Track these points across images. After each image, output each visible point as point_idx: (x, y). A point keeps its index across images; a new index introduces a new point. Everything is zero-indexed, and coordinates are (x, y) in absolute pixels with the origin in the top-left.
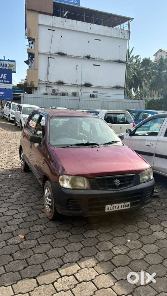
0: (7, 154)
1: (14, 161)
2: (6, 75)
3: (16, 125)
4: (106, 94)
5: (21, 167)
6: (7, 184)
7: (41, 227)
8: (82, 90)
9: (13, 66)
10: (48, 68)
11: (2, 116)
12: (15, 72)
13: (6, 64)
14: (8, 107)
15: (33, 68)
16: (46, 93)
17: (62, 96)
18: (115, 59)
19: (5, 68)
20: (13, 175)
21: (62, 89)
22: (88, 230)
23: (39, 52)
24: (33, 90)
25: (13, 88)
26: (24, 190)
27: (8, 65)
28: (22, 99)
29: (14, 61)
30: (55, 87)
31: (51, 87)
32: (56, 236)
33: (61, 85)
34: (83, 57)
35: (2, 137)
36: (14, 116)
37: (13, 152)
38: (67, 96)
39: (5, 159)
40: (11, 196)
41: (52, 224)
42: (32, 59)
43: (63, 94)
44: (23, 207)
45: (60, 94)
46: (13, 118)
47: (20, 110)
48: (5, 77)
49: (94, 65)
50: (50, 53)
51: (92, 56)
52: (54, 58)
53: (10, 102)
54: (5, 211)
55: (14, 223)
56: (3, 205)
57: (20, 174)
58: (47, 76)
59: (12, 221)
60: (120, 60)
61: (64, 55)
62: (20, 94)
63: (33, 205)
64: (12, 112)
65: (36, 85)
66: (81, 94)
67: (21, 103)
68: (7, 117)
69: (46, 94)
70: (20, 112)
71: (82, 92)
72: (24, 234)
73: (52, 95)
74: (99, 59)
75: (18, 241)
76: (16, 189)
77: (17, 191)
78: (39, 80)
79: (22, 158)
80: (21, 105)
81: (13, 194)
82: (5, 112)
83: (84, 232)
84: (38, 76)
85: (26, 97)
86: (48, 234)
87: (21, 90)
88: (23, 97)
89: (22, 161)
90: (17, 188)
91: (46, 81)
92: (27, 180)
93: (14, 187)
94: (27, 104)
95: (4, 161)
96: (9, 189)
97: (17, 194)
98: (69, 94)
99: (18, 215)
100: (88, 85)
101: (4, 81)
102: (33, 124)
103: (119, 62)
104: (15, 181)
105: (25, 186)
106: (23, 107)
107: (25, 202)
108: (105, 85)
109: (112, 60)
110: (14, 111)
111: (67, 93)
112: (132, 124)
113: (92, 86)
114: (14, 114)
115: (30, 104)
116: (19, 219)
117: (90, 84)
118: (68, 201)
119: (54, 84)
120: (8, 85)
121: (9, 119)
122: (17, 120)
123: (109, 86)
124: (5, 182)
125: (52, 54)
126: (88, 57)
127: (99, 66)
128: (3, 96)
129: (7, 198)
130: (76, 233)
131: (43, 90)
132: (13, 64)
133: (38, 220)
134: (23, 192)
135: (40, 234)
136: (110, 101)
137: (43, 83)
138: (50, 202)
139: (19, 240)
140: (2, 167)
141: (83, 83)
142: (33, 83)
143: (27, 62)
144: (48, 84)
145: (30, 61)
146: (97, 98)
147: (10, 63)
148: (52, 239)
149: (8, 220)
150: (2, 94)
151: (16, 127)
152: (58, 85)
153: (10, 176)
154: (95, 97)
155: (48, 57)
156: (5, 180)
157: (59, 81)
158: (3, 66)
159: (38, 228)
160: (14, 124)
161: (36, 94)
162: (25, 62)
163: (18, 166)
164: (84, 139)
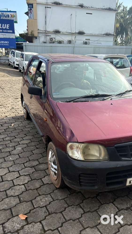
0: (11, 100)
1: (17, 108)
2: (9, 25)
3: (20, 71)
4: (97, 41)
5: (23, 114)
6: (9, 135)
7: (46, 198)
8: (76, 37)
9: (15, 16)
10: (46, 17)
11: (9, 64)
12: (16, 22)
13: (8, 15)
14: (12, 55)
15: (32, 18)
16: (45, 41)
17: (59, 43)
18: (105, 7)
19: (7, 18)
20: (15, 123)
21: (58, 38)
22: (102, 205)
23: (37, 2)
24: (33, 39)
25: (16, 38)
26: (27, 143)
27: (10, 16)
28: (24, 47)
29: (15, 12)
30: (53, 36)
31: (49, 36)
32: (64, 215)
33: (58, 33)
34: (77, 6)
35: (8, 83)
36: (18, 63)
37: (17, 98)
38: (63, 43)
39: (9, 106)
40: (13, 152)
41: (59, 195)
42: (31, 9)
43: (60, 42)
44: (25, 167)
45: (57, 42)
46: (17, 65)
47: (22, 57)
48: (8, 27)
49: (87, 13)
50: (47, 3)
51: (85, 5)
52: (51, 8)
53: (14, 50)
54: (5, 173)
55: (14, 193)
56: (4, 165)
57: (23, 122)
58: (45, 25)
59: (12, 190)
60: (111, 7)
61: (60, 5)
62: (22, 44)
63: (36, 164)
64: (16, 59)
65: (36, 34)
66: (76, 41)
67: (23, 51)
68: (12, 64)
69: (45, 43)
70: (22, 59)
71: (76, 39)
72: (26, 212)
73: (50, 43)
74: (91, 7)
75: (18, 225)
76: (18, 142)
77: (20, 144)
78: (38, 29)
79: (24, 106)
80: (24, 53)
81: (15, 149)
82: (11, 60)
83: (98, 208)
84: (37, 26)
85: (27, 46)
86: (54, 213)
87: (23, 40)
88: (25, 45)
89: (24, 110)
90: (18, 140)
91: (45, 30)
92: (29, 129)
93: (16, 139)
94: (29, 51)
95: (8, 108)
96: (11, 141)
97: (19, 148)
98: (65, 41)
99: (19, 179)
100: (81, 33)
101: (8, 31)
102: (33, 70)
103: (110, 9)
104: (18, 131)
105: (27, 138)
106: (25, 55)
107: (27, 160)
108: (97, 33)
109: (103, 8)
110: (18, 59)
111: (63, 41)
112: (130, 68)
113: (85, 34)
114: (18, 61)
115: (31, 52)
116: (20, 186)
117: (83, 32)
118: (80, 176)
119: (52, 33)
120: (12, 35)
121: (14, 66)
122: (20, 66)
123: (100, 33)
124: (7, 133)
125: (49, 4)
126: (82, 6)
127: (91, 14)
128: (8, 45)
129: (8, 154)
130: (89, 210)
131: (42, 39)
132: (15, 15)
133: (42, 187)
134: (25, 145)
135: (45, 212)
136: (101, 47)
137: (42, 32)
138: (55, 169)
139: (20, 225)
140: (6, 115)
141: (77, 32)
142: (33, 33)
143: (27, 13)
144: (46, 33)
145: (29, 12)
146: (89, 45)
147: (12, 13)
148: (61, 221)
149: (8, 188)
150: (7, 43)
151: (20, 73)
152: (55, 34)
153: (12, 125)
154: (88, 44)
155: (45, 7)
156: (8, 130)
157: (56, 30)
158: (6, 17)
159: (42, 201)
160: (18, 71)
161: (36, 42)
162: (26, 13)
163: (21, 113)
164: (92, 89)
